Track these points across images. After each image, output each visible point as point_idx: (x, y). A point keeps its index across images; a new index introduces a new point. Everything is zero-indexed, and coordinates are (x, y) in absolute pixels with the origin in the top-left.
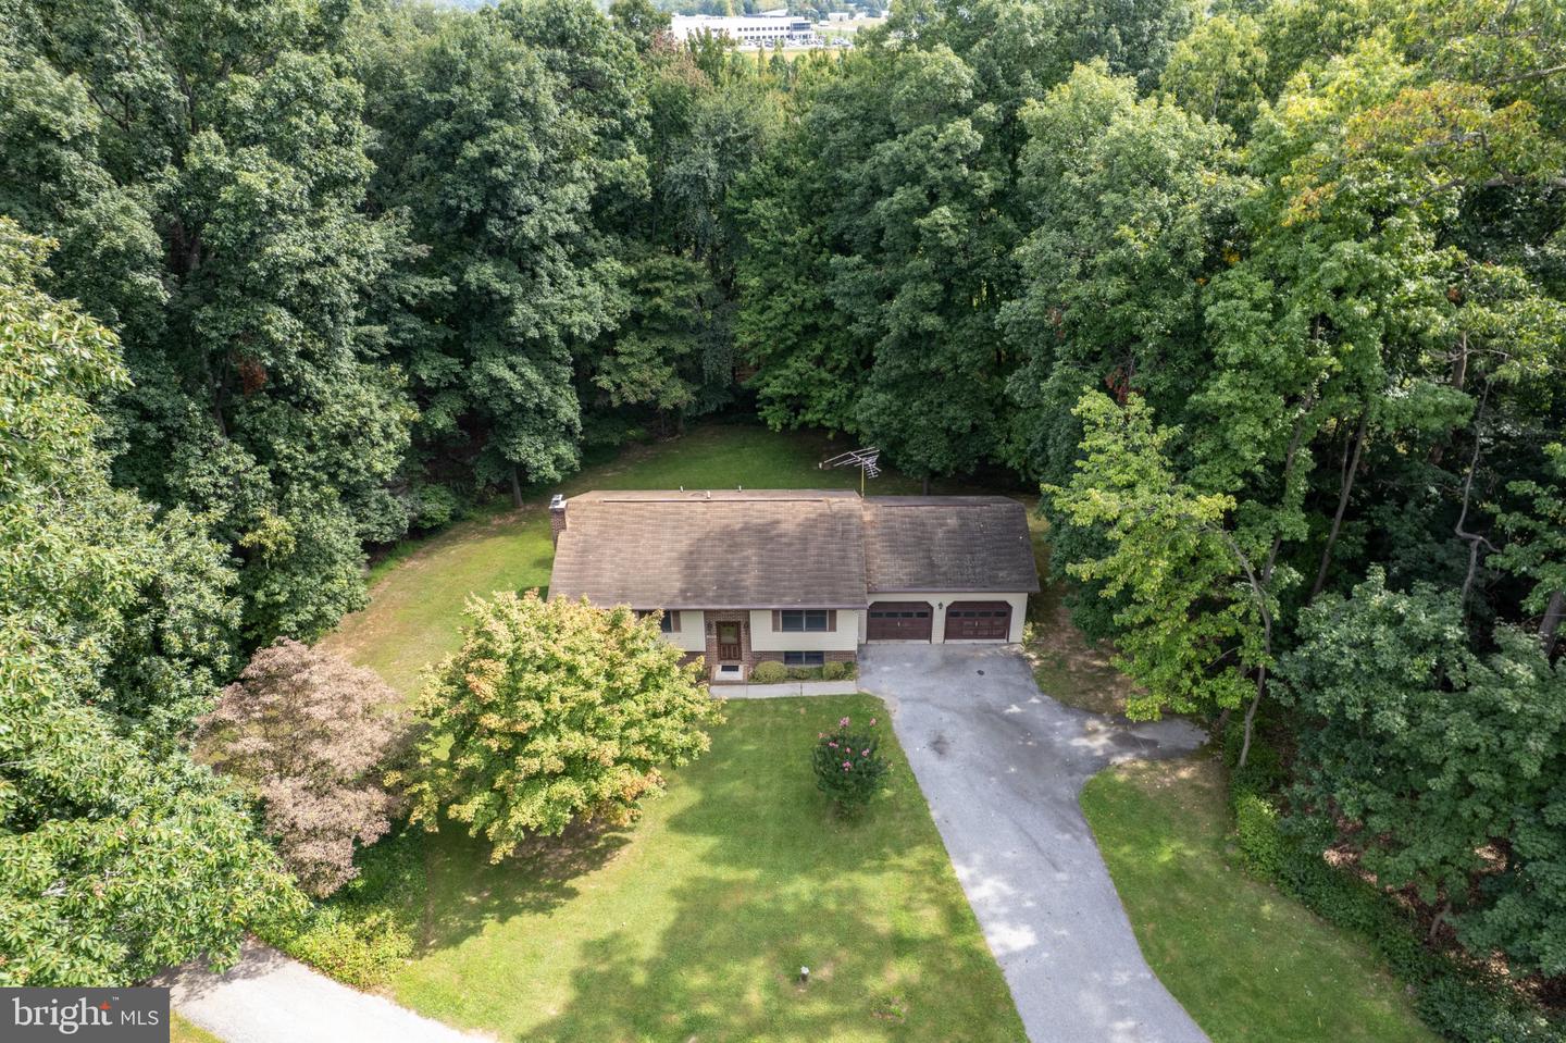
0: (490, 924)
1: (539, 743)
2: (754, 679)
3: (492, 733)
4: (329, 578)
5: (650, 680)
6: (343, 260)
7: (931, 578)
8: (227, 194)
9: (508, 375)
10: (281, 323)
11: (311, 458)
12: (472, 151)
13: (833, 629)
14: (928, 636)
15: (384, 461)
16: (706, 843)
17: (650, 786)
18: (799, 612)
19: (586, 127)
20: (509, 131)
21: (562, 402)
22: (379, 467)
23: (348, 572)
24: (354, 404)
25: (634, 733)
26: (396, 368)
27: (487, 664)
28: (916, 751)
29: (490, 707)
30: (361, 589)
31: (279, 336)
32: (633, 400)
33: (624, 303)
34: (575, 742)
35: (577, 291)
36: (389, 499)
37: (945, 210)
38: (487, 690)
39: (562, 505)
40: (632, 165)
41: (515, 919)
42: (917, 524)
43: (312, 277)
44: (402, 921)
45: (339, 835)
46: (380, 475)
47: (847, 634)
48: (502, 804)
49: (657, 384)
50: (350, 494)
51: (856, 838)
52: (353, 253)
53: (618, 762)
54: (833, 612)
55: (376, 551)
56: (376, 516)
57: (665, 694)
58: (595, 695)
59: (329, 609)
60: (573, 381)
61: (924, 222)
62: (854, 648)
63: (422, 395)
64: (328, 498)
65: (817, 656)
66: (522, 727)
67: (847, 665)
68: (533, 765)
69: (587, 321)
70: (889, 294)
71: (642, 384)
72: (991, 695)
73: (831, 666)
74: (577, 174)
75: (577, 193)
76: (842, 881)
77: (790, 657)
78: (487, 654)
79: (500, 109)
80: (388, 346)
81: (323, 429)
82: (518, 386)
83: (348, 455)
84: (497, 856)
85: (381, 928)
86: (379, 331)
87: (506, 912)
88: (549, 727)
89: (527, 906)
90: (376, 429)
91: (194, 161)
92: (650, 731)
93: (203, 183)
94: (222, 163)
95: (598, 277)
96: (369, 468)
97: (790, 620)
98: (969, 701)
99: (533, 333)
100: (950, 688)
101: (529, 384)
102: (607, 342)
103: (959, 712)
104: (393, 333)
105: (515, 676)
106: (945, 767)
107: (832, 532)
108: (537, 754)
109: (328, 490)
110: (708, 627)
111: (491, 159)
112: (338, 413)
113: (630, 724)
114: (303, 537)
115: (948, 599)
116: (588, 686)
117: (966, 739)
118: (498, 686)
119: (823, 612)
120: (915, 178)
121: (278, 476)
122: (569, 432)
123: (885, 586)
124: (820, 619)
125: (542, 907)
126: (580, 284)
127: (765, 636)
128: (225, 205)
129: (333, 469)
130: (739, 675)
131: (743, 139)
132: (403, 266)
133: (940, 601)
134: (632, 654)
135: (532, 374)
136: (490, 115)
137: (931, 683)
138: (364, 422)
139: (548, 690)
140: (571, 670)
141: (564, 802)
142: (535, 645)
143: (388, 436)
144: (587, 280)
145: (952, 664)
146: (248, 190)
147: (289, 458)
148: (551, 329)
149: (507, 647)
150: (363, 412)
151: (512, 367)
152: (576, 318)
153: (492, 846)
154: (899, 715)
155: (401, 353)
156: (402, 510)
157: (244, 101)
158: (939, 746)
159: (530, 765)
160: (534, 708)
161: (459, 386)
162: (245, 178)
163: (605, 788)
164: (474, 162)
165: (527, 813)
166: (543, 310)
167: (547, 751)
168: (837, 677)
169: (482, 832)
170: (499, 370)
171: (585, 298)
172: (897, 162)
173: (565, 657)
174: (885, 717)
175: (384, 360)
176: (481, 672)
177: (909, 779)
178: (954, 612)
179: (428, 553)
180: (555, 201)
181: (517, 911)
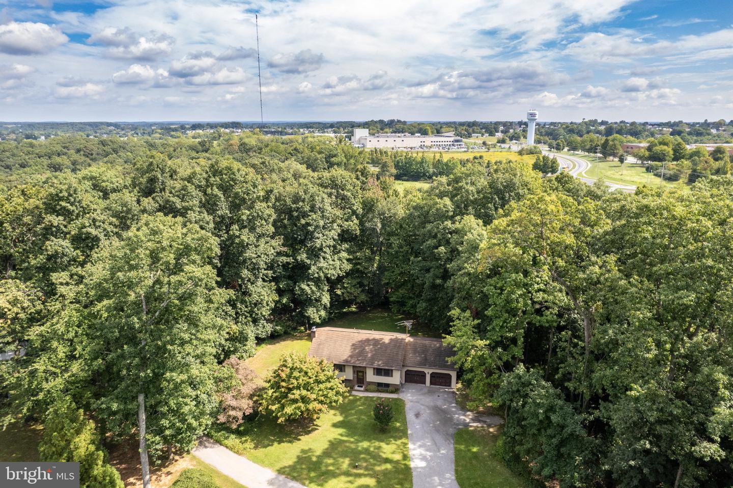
0: (276, 444)
1: (295, 391)
2: (366, 390)
3: (283, 387)
4: (245, 345)
5: (328, 380)
6: (262, 256)
7: (425, 363)
8: (237, 241)
9: (307, 288)
10: (245, 273)
11: (246, 309)
12: (303, 222)
13: (392, 376)
14: (424, 383)
15: (266, 311)
16: (341, 431)
17: (323, 409)
18: (381, 369)
19: (339, 213)
20: (314, 216)
21: (324, 297)
22: (264, 313)
23: (251, 343)
24: (260, 294)
25: (321, 393)
26: (273, 284)
27: (284, 368)
28: (410, 416)
29: (283, 381)
30: (253, 350)
31: (243, 276)
32: (347, 299)
33: (348, 267)
34: (304, 392)
35: (331, 262)
36: (265, 324)
37: (442, 248)
38: (283, 375)
39: (315, 330)
40: (353, 225)
41: (282, 444)
42: (424, 346)
43: (254, 261)
44: (252, 440)
45: (240, 409)
46: (264, 316)
47: (396, 379)
48: (283, 407)
49: (355, 294)
50: (255, 321)
51: (383, 436)
52: (265, 254)
53: (315, 400)
54: (392, 370)
55: (260, 341)
56: (261, 329)
57: (332, 384)
58: (311, 381)
59: (244, 354)
60: (328, 291)
61: (436, 251)
62: (398, 383)
63: (280, 292)
64: (249, 321)
65: (387, 385)
66: (291, 386)
67: (396, 389)
68: (292, 397)
69: (333, 274)
70: (428, 271)
71: (351, 293)
72: (439, 403)
73: (390, 388)
74: (335, 227)
75: (334, 234)
76: (377, 444)
77: (379, 385)
78: (286, 366)
79: (313, 209)
80: (272, 277)
81: (250, 302)
82: (309, 292)
83: (256, 309)
84: (279, 421)
85: (246, 441)
86: (270, 273)
87: (279, 443)
88: (298, 388)
89: (286, 441)
90: (265, 302)
91: (231, 232)
92: (325, 393)
93: (231, 238)
94: (237, 233)
95: (340, 259)
96: (261, 313)
97: (379, 372)
98: (432, 404)
99: (316, 275)
100: (428, 400)
101: (313, 292)
102: (340, 279)
103: (427, 407)
104: (274, 273)
105: (292, 373)
106: (417, 421)
107: (395, 346)
108: (293, 394)
109: (250, 319)
110: (354, 372)
111: (308, 224)
112: (255, 297)
113: (320, 390)
114: (241, 333)
115: (431, 371)
116: (310, 378)
117: (426, 414)
118: (286, 375)
119: (388, 370)
120: (435, 237)
121: (237, 313)
122: (325, 308)
123: (410, 365)
124: (388, 373)
125: (290, 442)
126: (334, 260)
127: (371, 377)
128: (237, 243)
129: (251, 312)
130: (362, 389)
131: (391, 217)
132: (279, 254)
133: (428, 372)
134: (323, 371)
135: (314, 288)
136: (310, 211)
137: (422, 397)
138: (262, 300)
139: (299, 377)
140: (306, 373)
141: (299, 408)
142: (298, 365)
143: (268, 305)
144: (336, 259)
145: (430, 392)
146: (243, 241)
147: (241, 309)
148: (322, 274)
149: (290, 365)
150: (262, 297)
151: (308, 285)
152: (330, 271)
153: (278, 418)
154: (408, 405)
155: (275, 279)
156: (269, 328)
157: (244, 217)
158: (417, 415)
159: (291, 396)
160: (294, 381)
161: (292, 291)
162: (243, 237)
163: (311, 407)
164: (303, 225)
165: (289, 410)
166: (320, 269)
167: (296, 394)
168: (392, 392)
169: (276, 415)
170: (304, 286)
171: (333, 265)
172: (429, 231)
173: (305, 369)
174: (404, 405)
175: (270, 281)
176: (282, 371)
177: (404, 422)
178: (433, 376)
179: (275, 344)
180: (327, 235)
181: (284, 442)
